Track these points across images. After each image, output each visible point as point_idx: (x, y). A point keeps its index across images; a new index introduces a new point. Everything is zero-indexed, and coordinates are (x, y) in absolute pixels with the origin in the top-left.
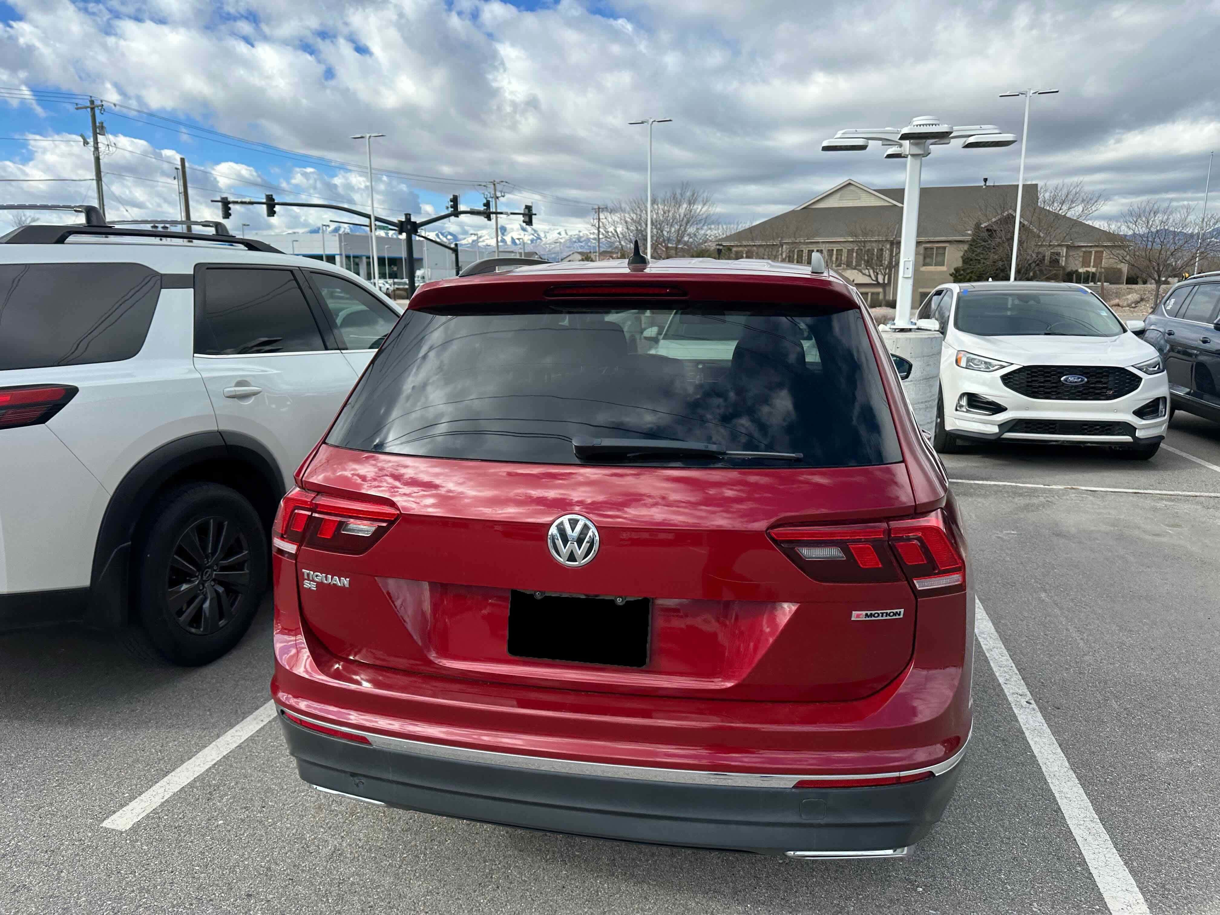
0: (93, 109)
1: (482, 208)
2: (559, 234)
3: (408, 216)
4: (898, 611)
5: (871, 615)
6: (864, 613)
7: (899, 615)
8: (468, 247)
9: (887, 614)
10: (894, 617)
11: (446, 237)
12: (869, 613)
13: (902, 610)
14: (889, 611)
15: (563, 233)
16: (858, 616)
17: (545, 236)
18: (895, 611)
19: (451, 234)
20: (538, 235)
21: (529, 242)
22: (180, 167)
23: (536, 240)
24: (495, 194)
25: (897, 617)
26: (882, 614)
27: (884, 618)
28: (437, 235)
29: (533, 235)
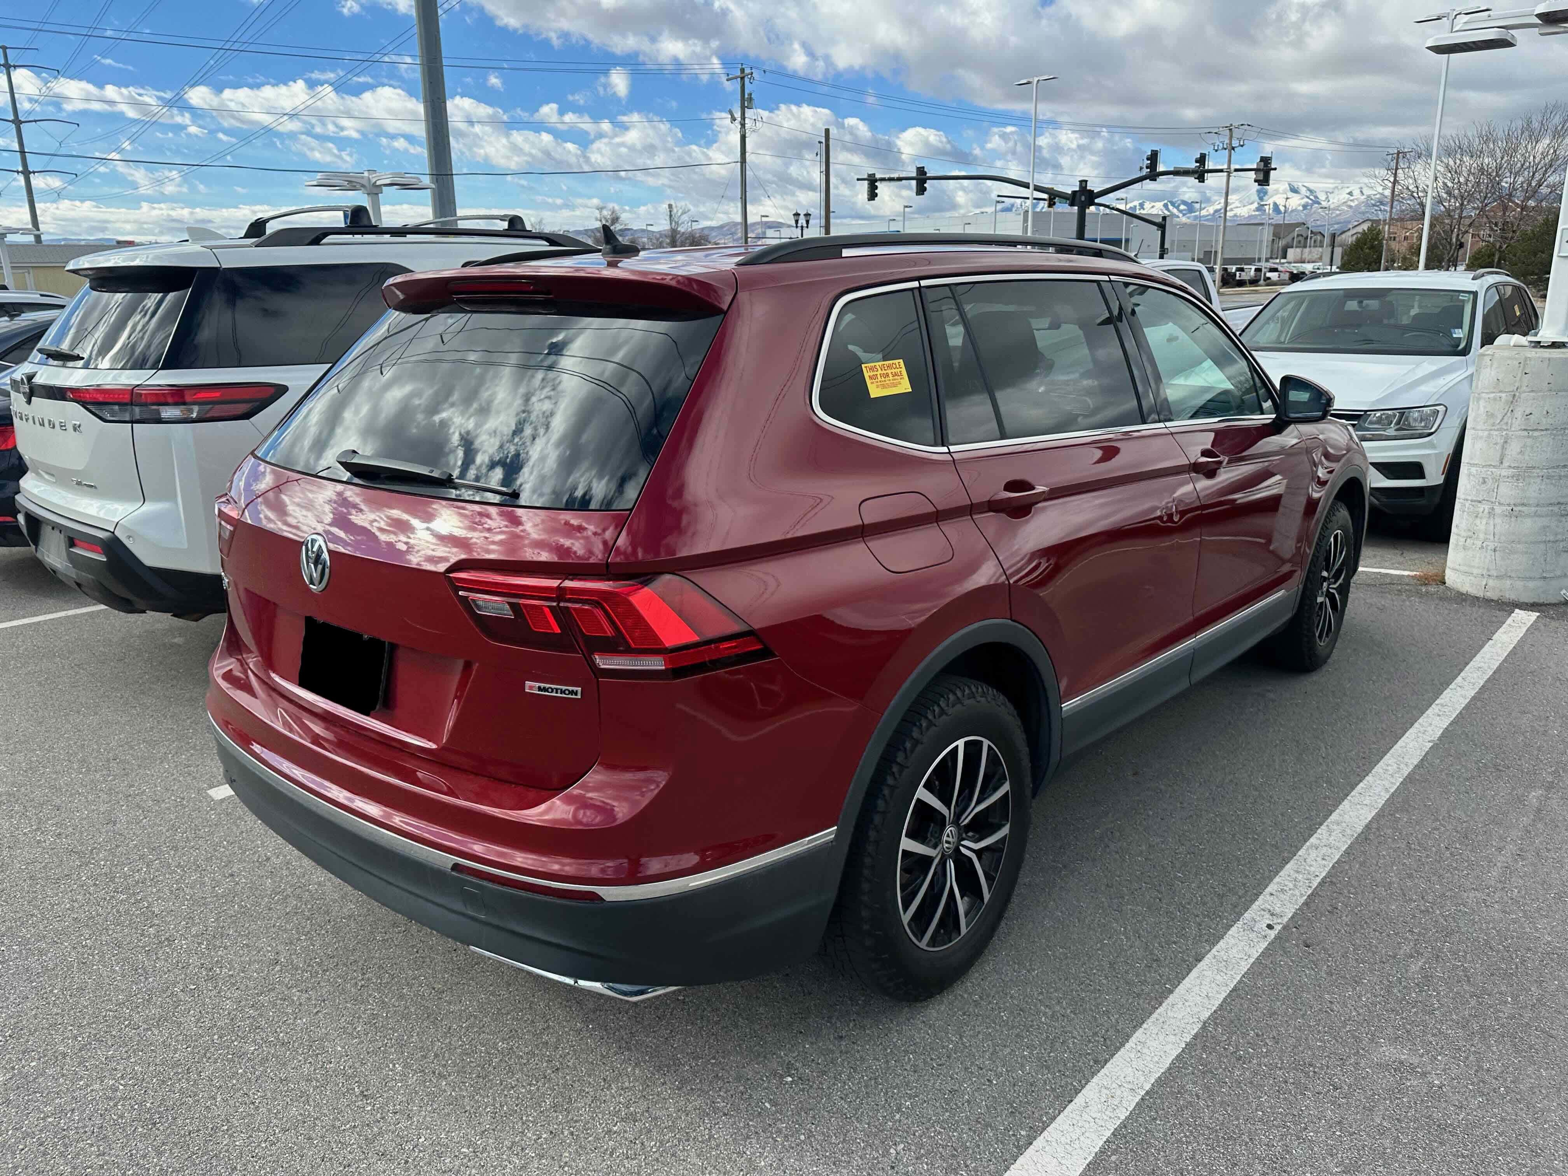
0: (742, 78)
1: (1193, 165)
2: (1350, 194)
3: (1084, 185)
4: (575, 689)
5: (545, 690)
6: (538, 685)
7: (576, 694)
8: (1207, 220)
9: (562, 692)
10: (570, 696)
11: (1177, 208)
12: (542, 685)
13: (579, 689)
14: (564, 688)
15: (1356, 193)
16: (531, 688)
17: (1327, 198)
18: (571, 688)
19: (1184, 203)
20: (1316, 197)
21: (1301, 208)
22: (823, 140)
23: (1312, 205)
24: (1231, 143)
25: (574, 696)
26: (557, 689)
27: (559, 695)
28: (1166, 206)
29: (1308, 197)
